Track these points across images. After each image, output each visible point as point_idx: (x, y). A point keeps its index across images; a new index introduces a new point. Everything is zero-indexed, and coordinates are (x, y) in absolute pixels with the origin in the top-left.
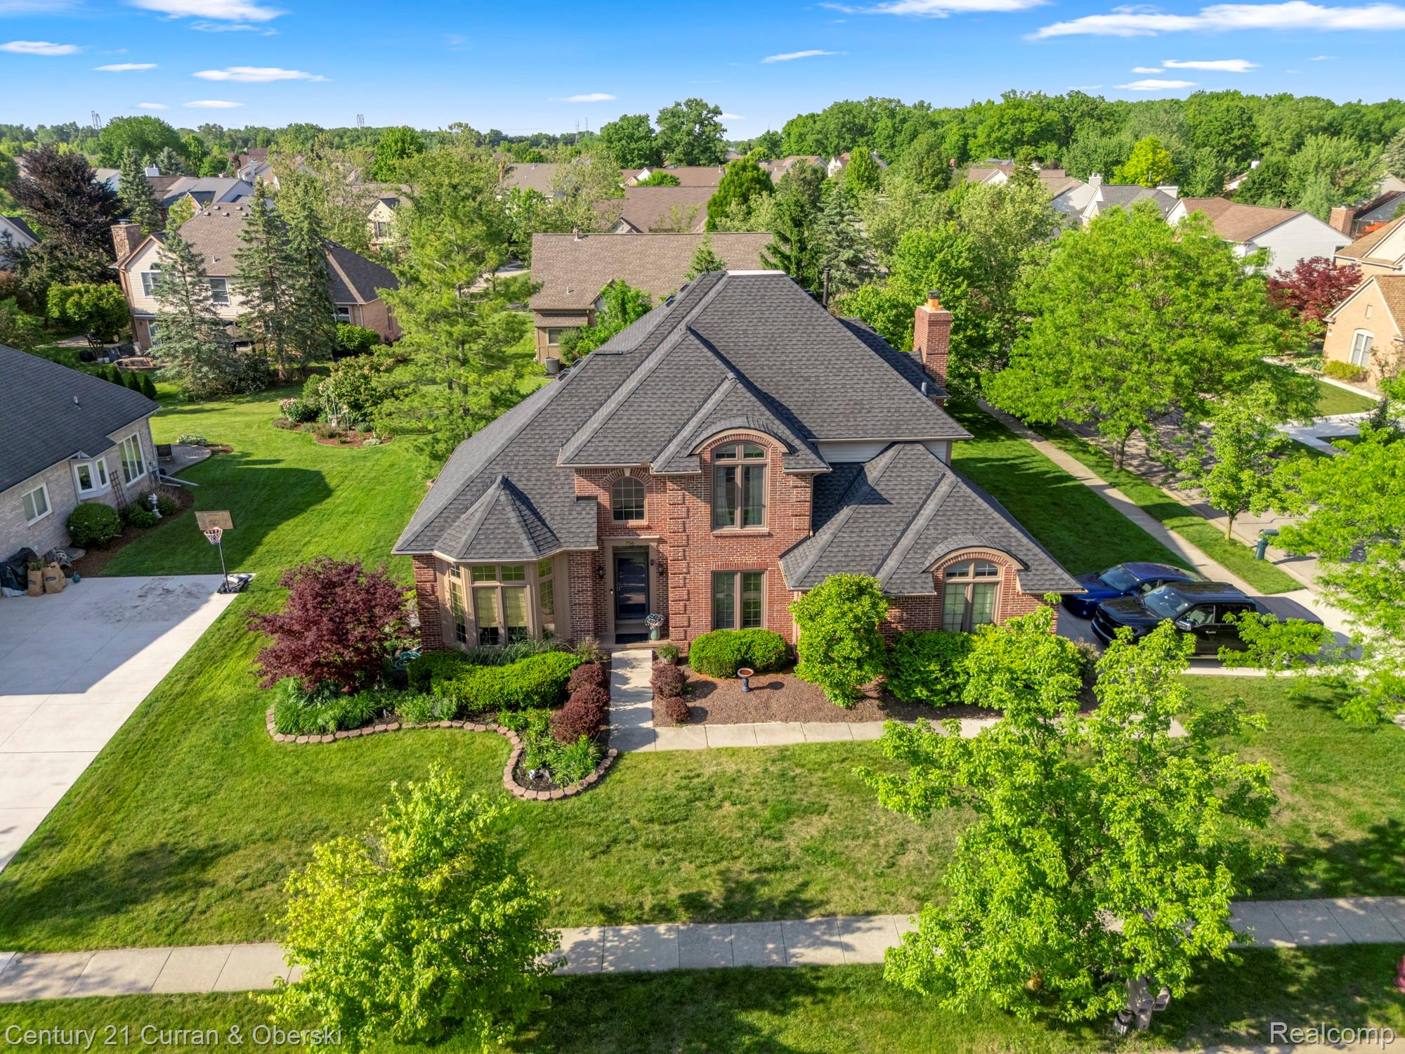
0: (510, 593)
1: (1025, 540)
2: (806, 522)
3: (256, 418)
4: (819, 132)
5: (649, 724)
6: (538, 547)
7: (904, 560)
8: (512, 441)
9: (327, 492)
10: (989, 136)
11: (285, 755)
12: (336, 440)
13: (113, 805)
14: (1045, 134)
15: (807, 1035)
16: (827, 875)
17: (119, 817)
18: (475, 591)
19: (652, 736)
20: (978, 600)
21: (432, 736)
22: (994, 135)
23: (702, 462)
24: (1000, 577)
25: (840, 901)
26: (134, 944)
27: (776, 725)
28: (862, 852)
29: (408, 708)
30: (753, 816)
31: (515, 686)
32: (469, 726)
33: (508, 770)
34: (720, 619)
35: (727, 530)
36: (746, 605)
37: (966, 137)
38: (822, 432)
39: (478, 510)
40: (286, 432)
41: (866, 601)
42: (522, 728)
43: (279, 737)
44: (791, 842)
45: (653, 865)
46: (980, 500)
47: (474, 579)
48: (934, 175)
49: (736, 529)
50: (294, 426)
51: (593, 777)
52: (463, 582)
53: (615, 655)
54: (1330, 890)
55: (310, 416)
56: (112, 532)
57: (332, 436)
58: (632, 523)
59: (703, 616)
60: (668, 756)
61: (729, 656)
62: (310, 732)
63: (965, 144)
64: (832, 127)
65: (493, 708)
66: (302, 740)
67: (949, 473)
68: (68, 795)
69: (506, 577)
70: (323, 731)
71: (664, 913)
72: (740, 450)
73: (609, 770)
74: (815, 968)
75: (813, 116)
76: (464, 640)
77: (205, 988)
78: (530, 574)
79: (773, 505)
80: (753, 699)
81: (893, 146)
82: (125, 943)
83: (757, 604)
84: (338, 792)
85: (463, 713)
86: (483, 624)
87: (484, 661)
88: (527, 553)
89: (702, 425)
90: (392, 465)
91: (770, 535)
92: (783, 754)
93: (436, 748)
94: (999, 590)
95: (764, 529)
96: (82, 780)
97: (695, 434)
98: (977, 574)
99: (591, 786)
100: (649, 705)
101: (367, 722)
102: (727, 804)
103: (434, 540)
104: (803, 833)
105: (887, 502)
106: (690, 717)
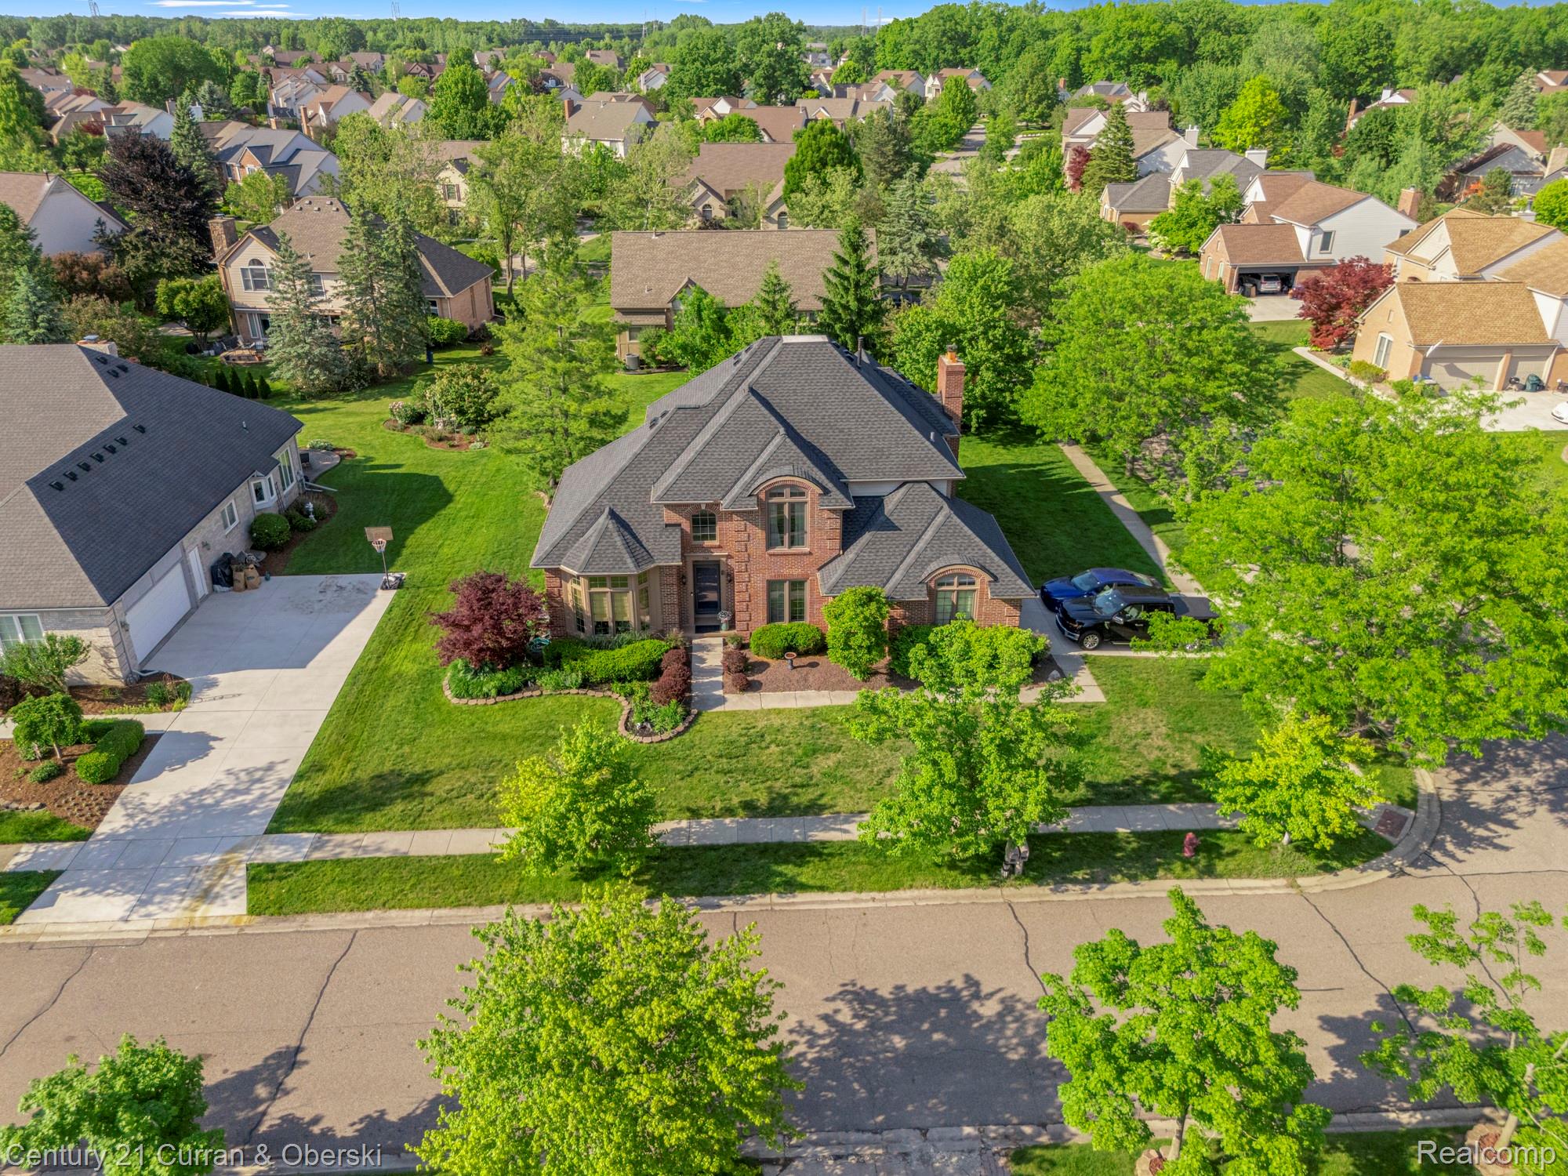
0: (617, 597)
1: (997, 559)
2: (837, 544)
3: (367, 418)
4: (918, 41)
5: (720, 692)
6: (637, 563)
7: (907, 575)
8: (615, 479)
9: (447, 498)
10: (1103, 51)
11: (462, 712)
12: (445, 444)
13: (350, 745)
14: (1167, 49)
15: (813, 877)
16: (837, 789)
17: (357, 753)
18: (591, 594)
19: (722, 701)
20: (961, 602)
21: (565, 701)
22: (1108, 51)
23: (759, 500)
24: (977, 587)
25: (843, 805)
26: (390, 829)
27: (812, 693)
28: (861, 775)
29: (547, 680)
30: (791, 753)
31: (623, 665)
32: (591, 693)
33: (621, 723)
34: (773, 616)
35: (778, 550)
36: (793, 603)
37: (1079, 50)
38: (852, 474)
39: (592, 534)
40: (398, 434)
41: (873, 606)
42: (629, 695)
43: (455, 701)
44: (815, 770)
45: (722, 783)
46: (966, 528)
47: (591, 586)
48: (1039, 101)
49: (785, 549)
50: (404, 428)
51: (681, 728)
52: (582, 588)
53: (695, 641)
54: (1166, 799)
55: (417, 418)
56: (286, 537)
57: (441, 440)
58: (707, 543)
59: (761, 614)
60: (733, 714)
61: (779, 643)
62: (477, 697)
63: (1078, 59)
64: (930, 36)
65: (608, 681)
66: (472, 702)
67: (946, 506)
68: (317, 738)
69: (614, 586)
70: (487, 696)
71: (729, 812)
72: (787, 491)
73: (691, 723)
74: (823, 843)
75: (910, 22)
76: (583, 630)
77: (441, 852)
78: (632, 583)
79: (813, 532)
80: (796, 675)
81: (998, 59)
82: (383, 829)
83: (802, 604)
84: (504, 738)
85: (586, 684)
86: (598, 619)
87: (600, 646)
88: (630, 568)
89: (760, 471)
90: (498, 470)
91: (811, 553)
92: (814, 713)
93: (569, 708)
94: (977, 595)
95: (807, 549)
96: (322, 730)
97: (754, 479)
98: (960, 584)
99: (679, 734)
100: (720, 678)
101: (517, 690)
102: (773, 746)
103: (561, 556)
104: (824, 763)
105: (896, 528)
106: (749, 687)
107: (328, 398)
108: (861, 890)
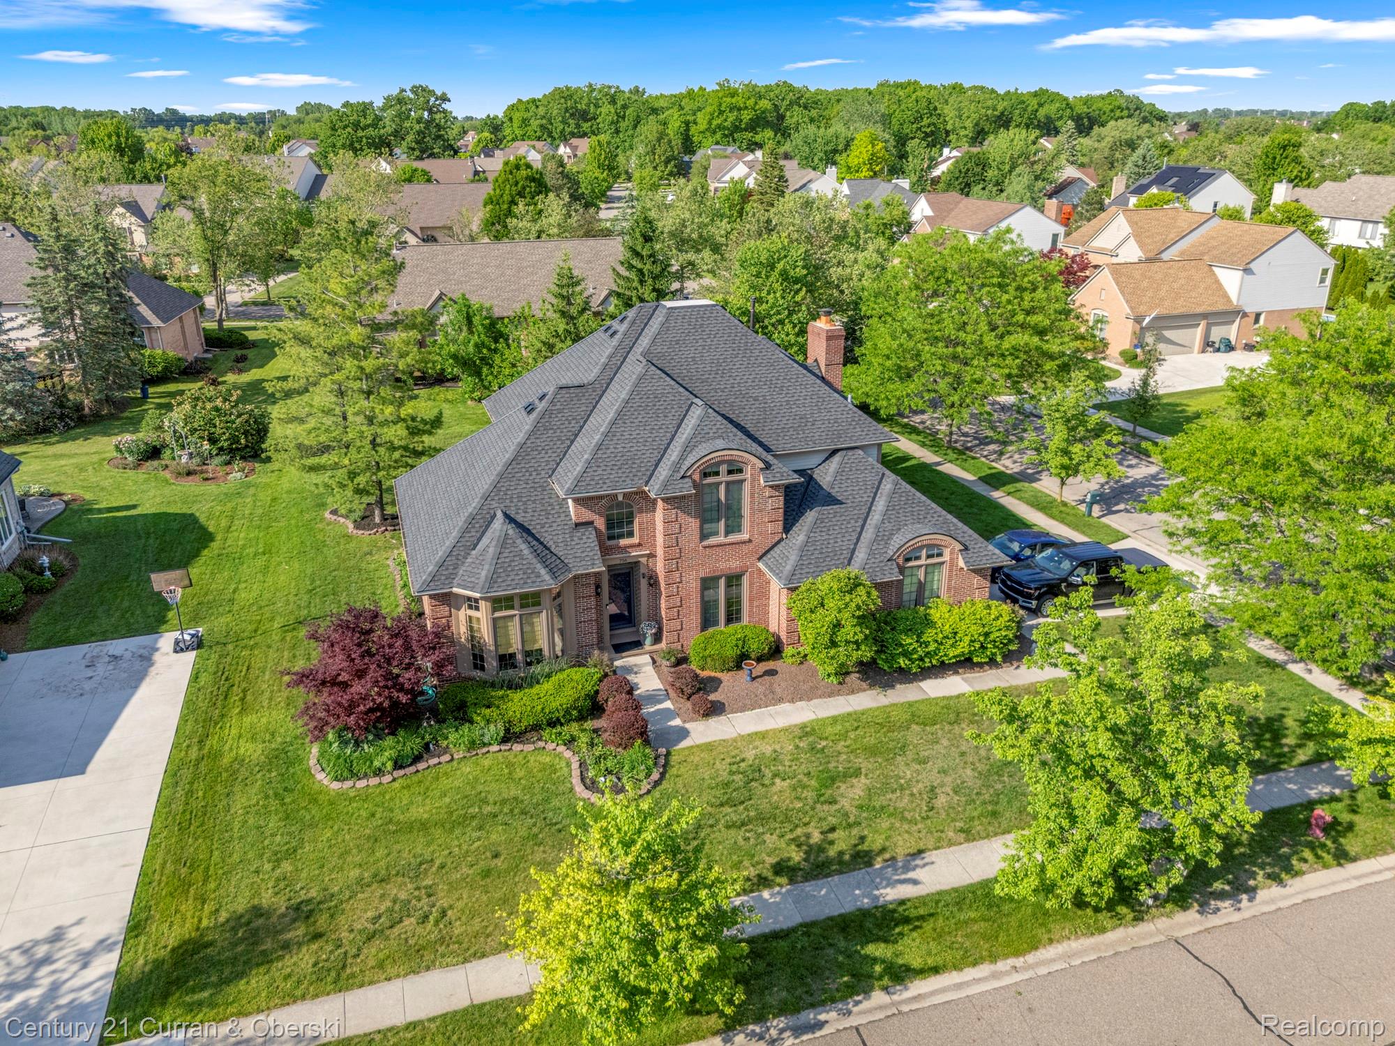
0: (528, 620)
1: (960, 525)
2: (779, 526)
3: (84, 459)
4: (543, 117)
5: (677, 722)
6: (553, 573)
7: (871, 553)
8: (501, 476)
9: (209, 535)
10: (710, 123)
11: (352, 800)
12: (197, 478)
13: (198, 875)
14: (758, 123)
15: (929, 953)
16: (885, 825)
17: (212, 885)
18: (495, 620)
19: (683, 733)
20: (929, 578)
21: (487, 763)
22: (715, 123)
23: (694, 482)
24: (946, 557)
25: (902, 847)
26: (303, 997)
27: (786, 706)
28: (903, 802)
29: (455, 737)
30: (804, 787)
32: (517, 747)
33: (576, 780)
34: (707, 621)
35: (712, 541)
36: (729, 604)
37: (687, 123)
38: (781, 446)
39: (489, 542)
40: (130, 473)
42: (570, 742)
43: (336, 785)
44: (845, 803)
45: (741, 842)
46: (919, 494)
47: (494, 610)
48: (667, 162)
49: (721, 539)
50: (137, 466)
51: (655, 776)
52: (483, 615)
53: (617, 663)
55: (154, 453)
56: (20, 600)
57: (189, 473)
58: (623, 542)
59: (694, 619)
60: (709, 747)
61: (731, 652)
62: (366, 776)
63: (688, 130)
64: (555, 112)
65: (536, 727)
66: (361, 784)
67: (888, 472)
68: (143, 873)
69: (523, 606)
70: (379, 772)
71: (763, 881)
72: (723, 469)
73: (666, 766)
74: (902, 902)
75: (534, 101)
76: (482, 668)
77: (398, 1020)
78: (546, 600)
79: (752, 514)
80: (760, 687)
81: (617, 132)
82: (291, 998)
83: (739, 603)
84: (424, 826)
85: (509, 737)
86: (501, 652)
87: (514, 686)
88: (546, 581)
89: (688, 448)
90: (274, 499)
91: (750, 541)
92: (805, 731)
93: (495, 771)
94: (945, 569)
95: (746, 536)
96: (148, 859)
97: (682, 458)
98: (929, 557)
99: (657, 783)
100: (668, 704)
101: (417, 759)
102: (777, 781)
103: (451, 578)
104: (852, 793)
105: (840, 503)
106: (715, 710)
107: (25, 441)
108: (993, 958)
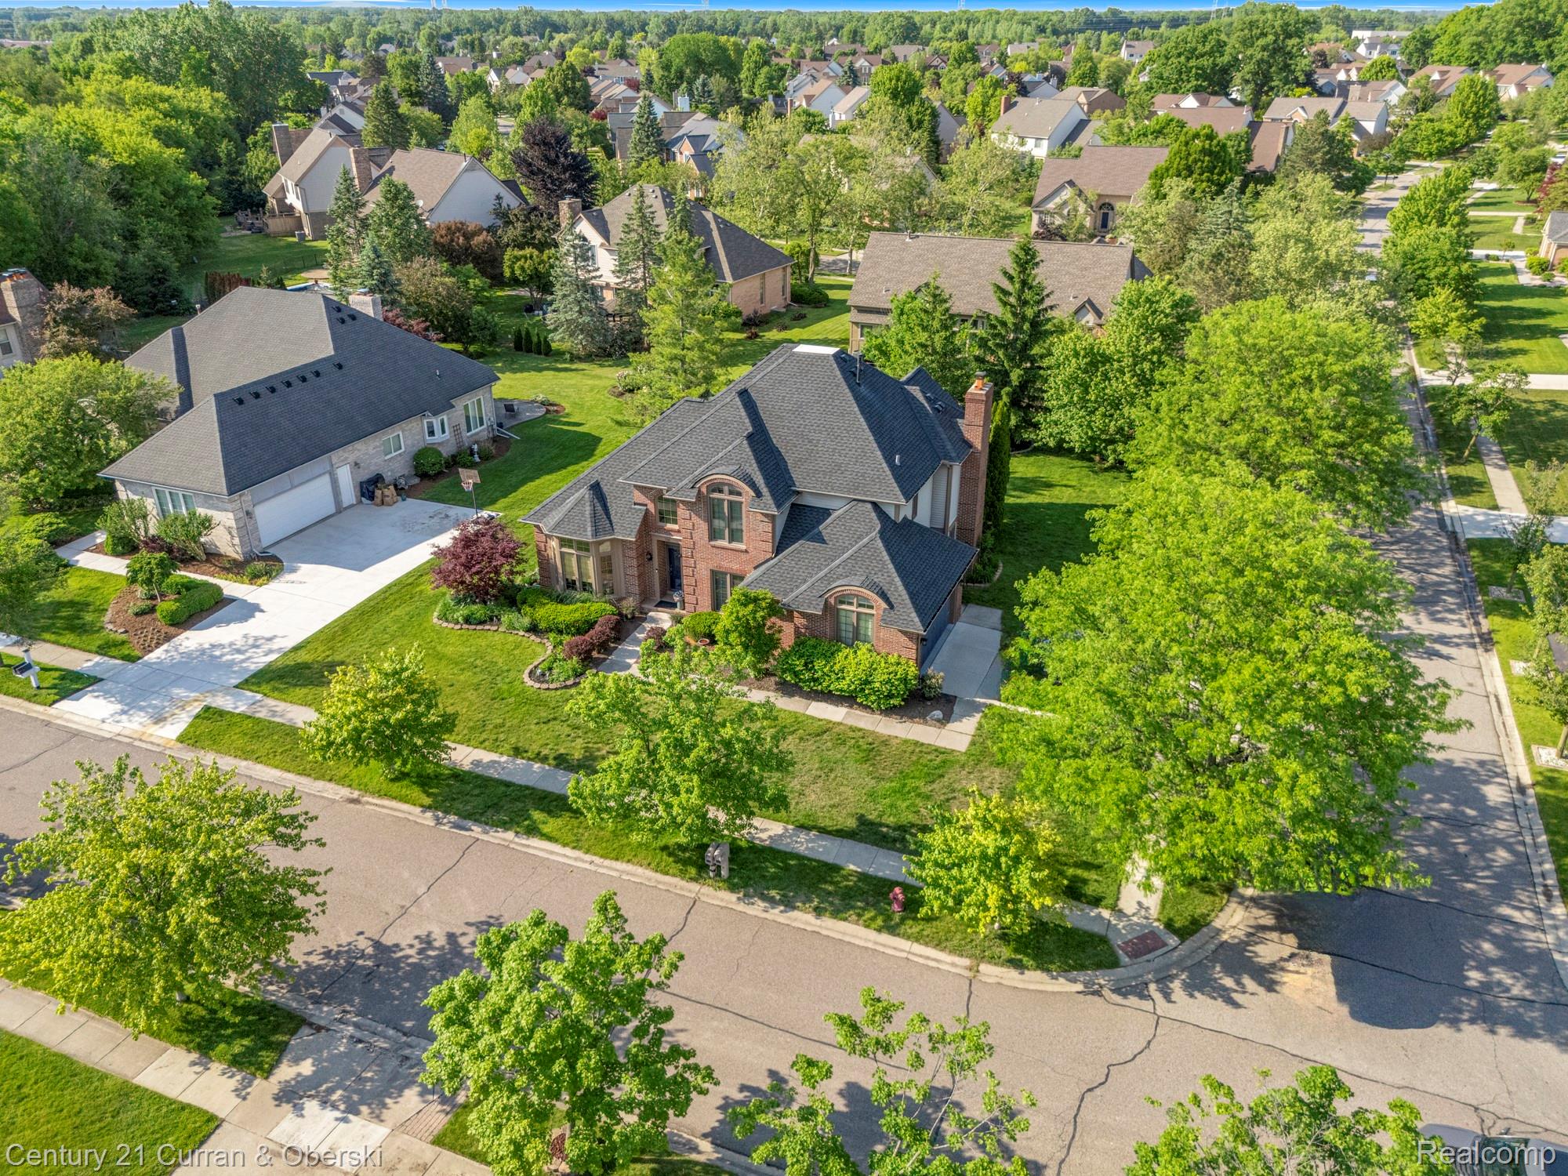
0: (583, 560)
1: (901, 588)
2: (769, 547)
5: (629, 660)
6: (596, 532)
7: (811, 587)
8: (613, 456)
9: (589, 456)
11: (436, 632)
13: (342, 638)
17: (341, 644)
18: (562, 554)
19: (625, 667)
20: (862, 623)
21: (511, 638)
23: (701, 492)
24: (875, 611)
29: (508, 618)
31: (561, 619)
32: (533, 637)
33: (531, 667)
35: (719, 543)
38: (805, 484)
40: (611, 400)
42: (556, 645)
43: (435, 620)
46: (885, 553)
47: (561, 546)
49: (724, 543)
50: (619, 396)
51: (570, 682)
52: (555, 547)
53: (651, 613)
58: (669, 526)
59: (706, 598)
62: (451, 621)
64: (1502, 25)
65: (549, 630)
66: (445, 624)
67: (878, 529)
68: (326, 627)
69: (579, 549)
70: (457, 623)
71: (543, 758)
72: (725, 489)
78: (591, 549)
79: (749, 531)
85: (533, 629)
86: (568, 576)
87: (557, 600)
88: (587, 536)
89: (711, 467)
91: (746, 551)
93: (508, 646)
94: (875, 620)
95: (743, 547)
96: (335, 621)
97: (702, 473)
98: (860, 605)
101: (482, 622)
103: (544, 516)
105: (823, 541)
